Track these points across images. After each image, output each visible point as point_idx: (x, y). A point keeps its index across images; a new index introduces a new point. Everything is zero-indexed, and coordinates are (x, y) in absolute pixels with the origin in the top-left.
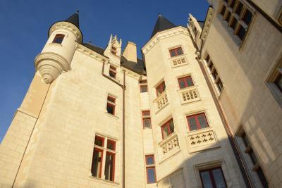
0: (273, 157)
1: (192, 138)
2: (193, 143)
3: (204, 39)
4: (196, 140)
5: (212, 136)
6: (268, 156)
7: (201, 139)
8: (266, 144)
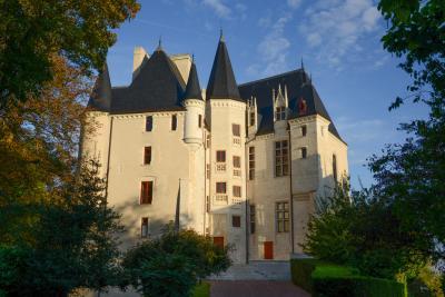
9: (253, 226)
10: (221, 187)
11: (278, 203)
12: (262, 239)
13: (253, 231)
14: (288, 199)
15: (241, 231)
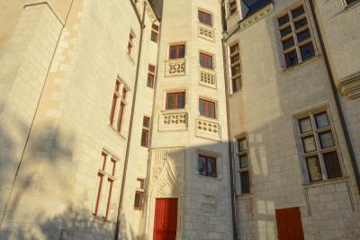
0: (265, 172)
1: (200, 123)
2: (200, 128)
3: (242, 27)
4: (202, 126)
5: (217, 129)
6: (260, 168)
7: (207, 127)
8: (264, 160)
9: (245, 176)
10: (177, 100)
11: (301, 120)
12: (266, 208)
13: (246, 187)
14: (328, 101)
15: (219, 185)
